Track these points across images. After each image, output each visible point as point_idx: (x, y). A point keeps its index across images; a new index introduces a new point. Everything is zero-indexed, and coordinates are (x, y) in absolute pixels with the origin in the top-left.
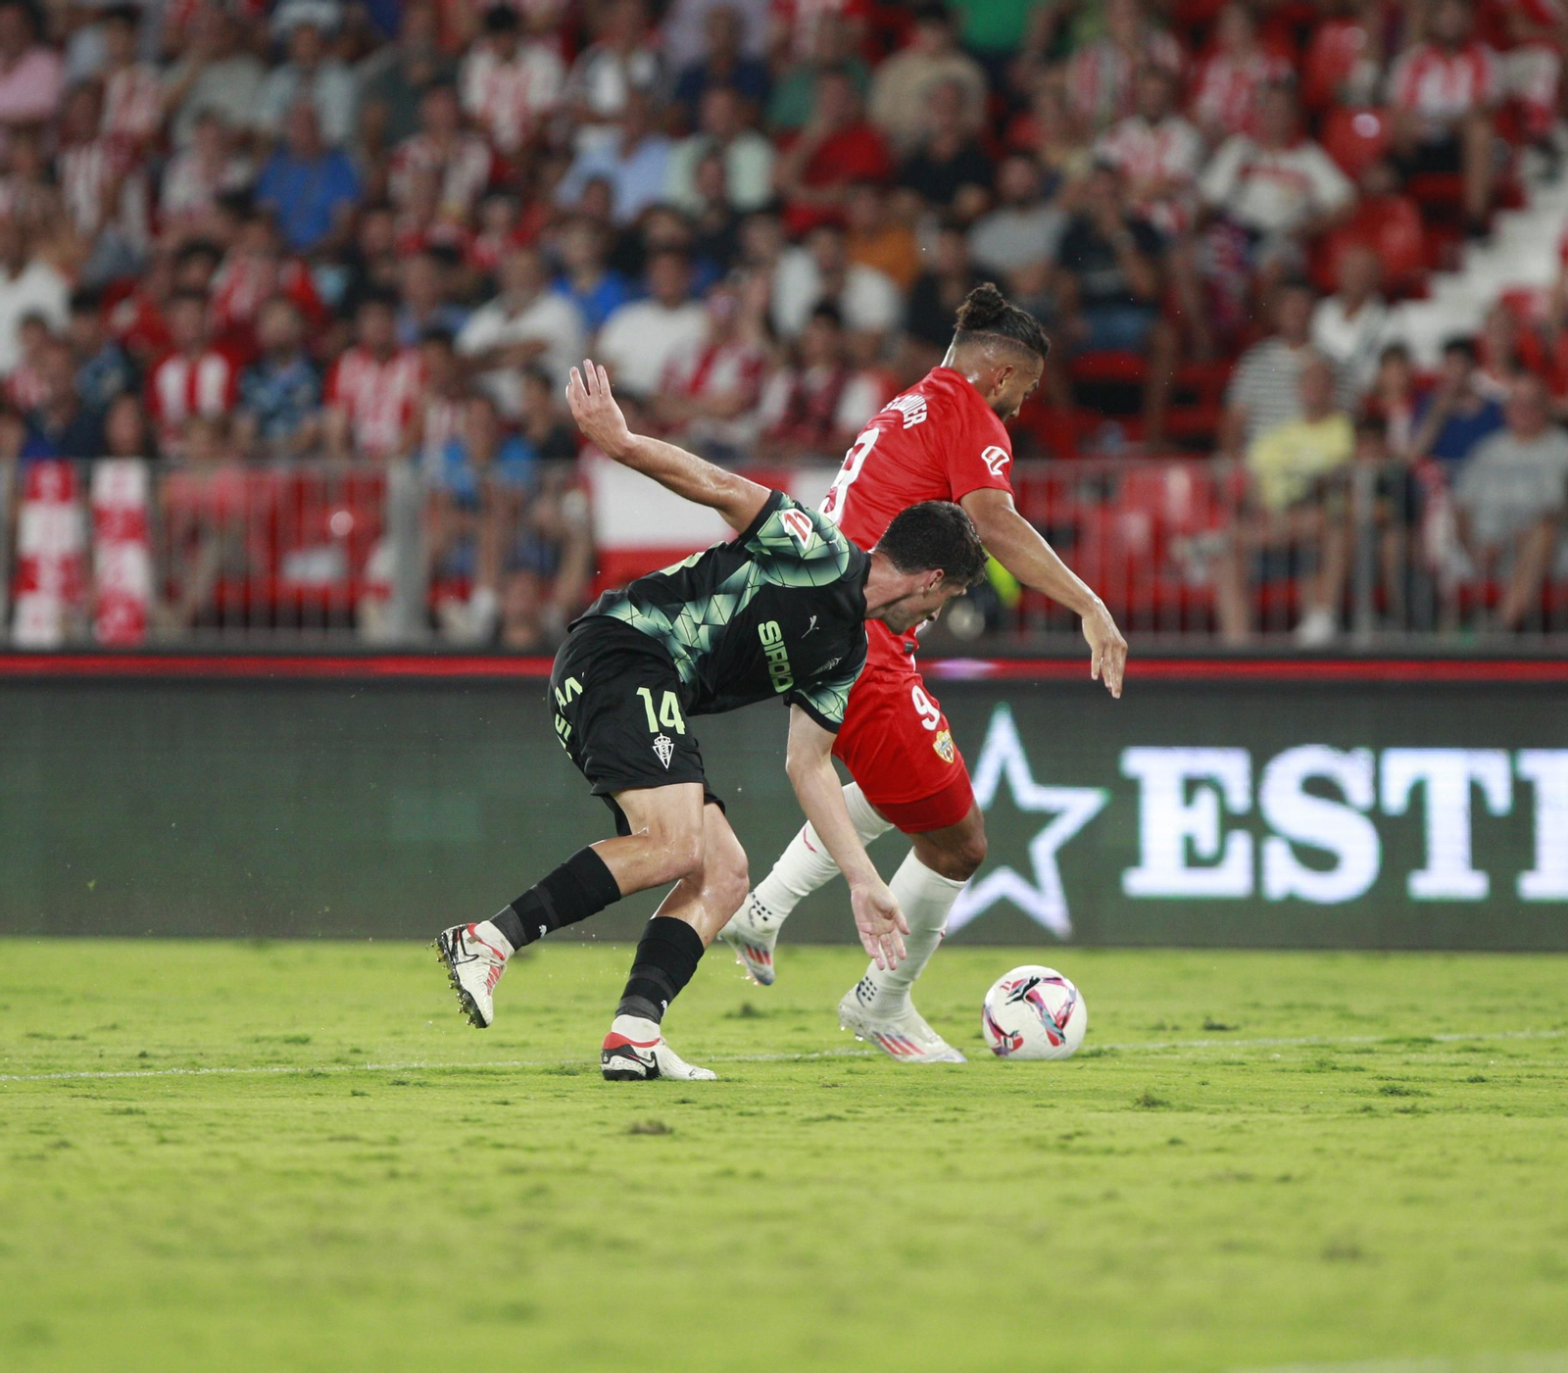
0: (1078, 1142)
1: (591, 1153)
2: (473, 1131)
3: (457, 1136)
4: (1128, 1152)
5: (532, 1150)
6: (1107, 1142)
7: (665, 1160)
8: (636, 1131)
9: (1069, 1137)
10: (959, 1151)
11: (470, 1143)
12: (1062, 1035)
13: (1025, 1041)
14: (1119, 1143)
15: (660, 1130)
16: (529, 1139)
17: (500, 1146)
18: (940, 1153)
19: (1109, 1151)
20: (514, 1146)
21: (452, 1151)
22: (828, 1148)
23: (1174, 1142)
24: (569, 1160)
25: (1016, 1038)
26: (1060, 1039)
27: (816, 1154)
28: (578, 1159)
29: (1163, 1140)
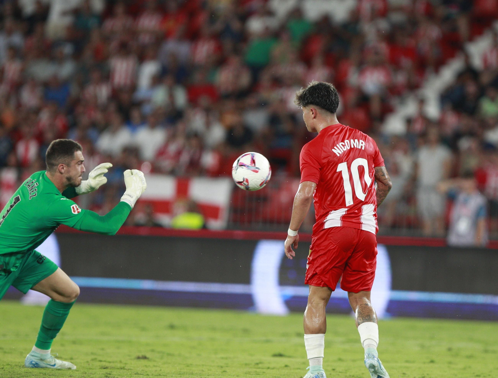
0: (260, 365)
1: (126, 364)
2: (93, 357)
3: (89, 358)
4: (273, 368)
5: (110, 362)
6: (267, 365)
7: (146, 366)
8: (139, 358)
9: (257, 364)
10: (227, 367)
11: (93, 360)
12: (257, 168)
13: (248, 178)
14: (271, 366)
15: (145, 358)
16: (109, 359)
17: (101, 361)
18: (222, 367)
19: (268, 368)
20: (105, 361)
21: (87, 362)
22: (191, 364)
23: (286, 366)
24: (119, 365)
25: (245, 180)
26: (257, 170)
27: (188, 366)
28: (122, 365)
29: (283, 365)
